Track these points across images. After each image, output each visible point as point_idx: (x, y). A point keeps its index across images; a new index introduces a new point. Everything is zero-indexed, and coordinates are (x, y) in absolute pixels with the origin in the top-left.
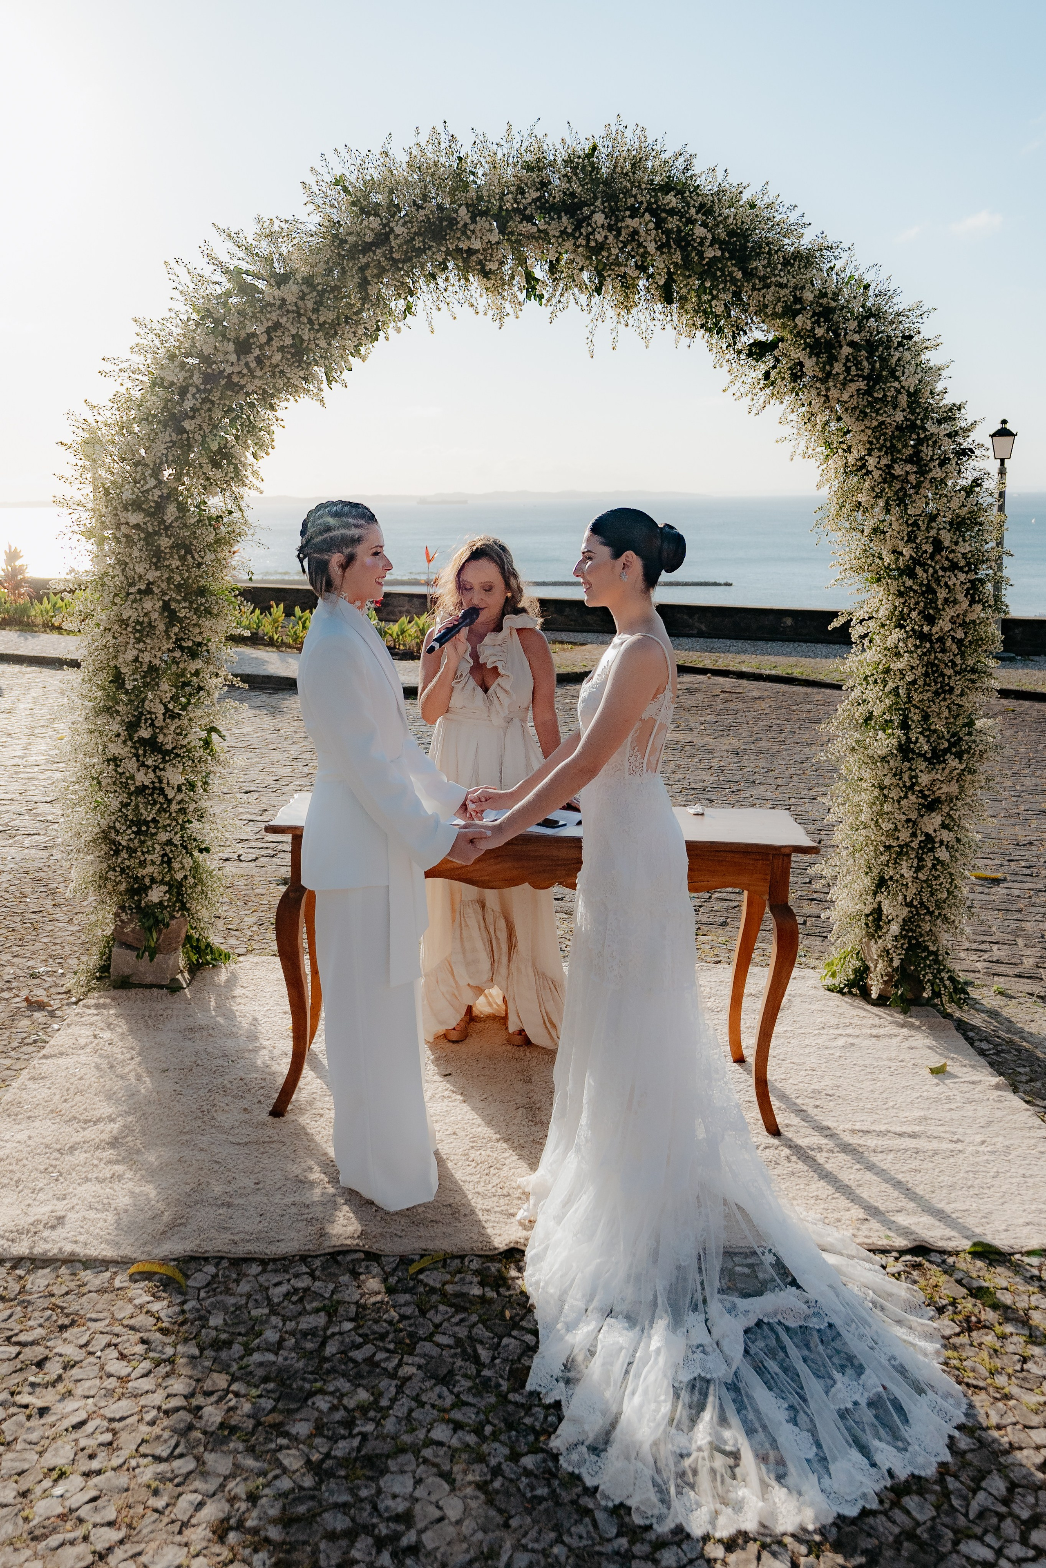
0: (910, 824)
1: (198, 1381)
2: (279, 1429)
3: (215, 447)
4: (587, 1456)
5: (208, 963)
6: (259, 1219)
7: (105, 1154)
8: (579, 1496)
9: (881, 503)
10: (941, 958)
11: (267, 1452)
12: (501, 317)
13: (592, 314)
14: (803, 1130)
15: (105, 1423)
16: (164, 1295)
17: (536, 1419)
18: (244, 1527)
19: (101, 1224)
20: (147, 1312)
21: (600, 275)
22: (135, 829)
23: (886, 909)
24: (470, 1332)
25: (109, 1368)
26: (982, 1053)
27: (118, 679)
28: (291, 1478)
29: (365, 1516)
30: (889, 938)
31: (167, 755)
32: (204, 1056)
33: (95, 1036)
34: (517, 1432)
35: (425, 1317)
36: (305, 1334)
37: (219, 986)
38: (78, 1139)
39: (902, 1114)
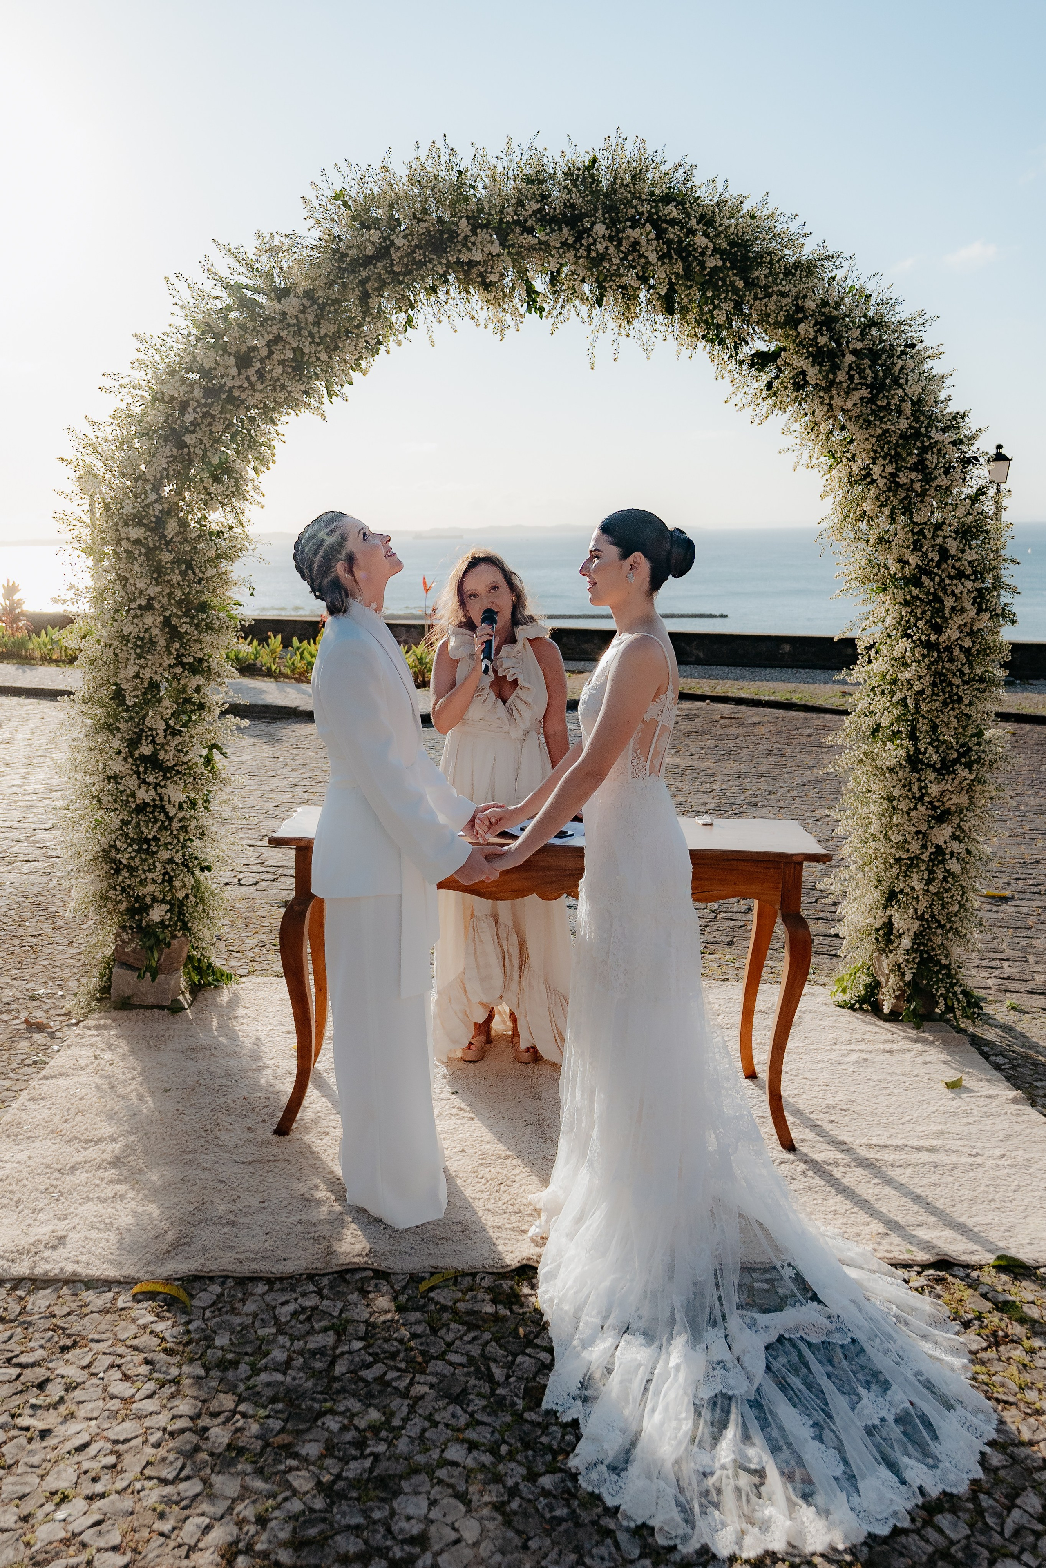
0: (920, 836)
1: (204, 1401)
2: (288, 1450)
3: (215, 461)
4: (606, 1476)
5: (210, 984)
6: (264, 1238)
7: (106, 1174)
8: (599, 1517)
9: (887, 511)
10: (953, 972)
11: (276, 1474)
12: (502, 330)
13: (593, 326)
14: (819, 1145)
15: (109, 1446)
16: (168, 1315)
17: (554, 1438)
18: (253, 1551)
19: (103, 1243)
20: (152, 1332)
21: (601, 287)
22: (135, 847)
23: (897, 922)
24: (483, 1350)
25: (112, 1390)
26: (998, 1067)
27: (118, 695)
28: (301, 1500)
29: (378, 1538)
30: (900, 951)
31: (168, 772)
32: (206, 1076)
33: (96, 1057)
34: (534, 1451)
35: (436, 1335)
36: (313, 1353)
37: (221, 1006)
38: (79, 1159)
39: (919, 1129)
